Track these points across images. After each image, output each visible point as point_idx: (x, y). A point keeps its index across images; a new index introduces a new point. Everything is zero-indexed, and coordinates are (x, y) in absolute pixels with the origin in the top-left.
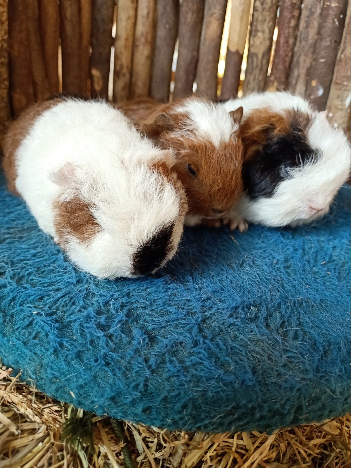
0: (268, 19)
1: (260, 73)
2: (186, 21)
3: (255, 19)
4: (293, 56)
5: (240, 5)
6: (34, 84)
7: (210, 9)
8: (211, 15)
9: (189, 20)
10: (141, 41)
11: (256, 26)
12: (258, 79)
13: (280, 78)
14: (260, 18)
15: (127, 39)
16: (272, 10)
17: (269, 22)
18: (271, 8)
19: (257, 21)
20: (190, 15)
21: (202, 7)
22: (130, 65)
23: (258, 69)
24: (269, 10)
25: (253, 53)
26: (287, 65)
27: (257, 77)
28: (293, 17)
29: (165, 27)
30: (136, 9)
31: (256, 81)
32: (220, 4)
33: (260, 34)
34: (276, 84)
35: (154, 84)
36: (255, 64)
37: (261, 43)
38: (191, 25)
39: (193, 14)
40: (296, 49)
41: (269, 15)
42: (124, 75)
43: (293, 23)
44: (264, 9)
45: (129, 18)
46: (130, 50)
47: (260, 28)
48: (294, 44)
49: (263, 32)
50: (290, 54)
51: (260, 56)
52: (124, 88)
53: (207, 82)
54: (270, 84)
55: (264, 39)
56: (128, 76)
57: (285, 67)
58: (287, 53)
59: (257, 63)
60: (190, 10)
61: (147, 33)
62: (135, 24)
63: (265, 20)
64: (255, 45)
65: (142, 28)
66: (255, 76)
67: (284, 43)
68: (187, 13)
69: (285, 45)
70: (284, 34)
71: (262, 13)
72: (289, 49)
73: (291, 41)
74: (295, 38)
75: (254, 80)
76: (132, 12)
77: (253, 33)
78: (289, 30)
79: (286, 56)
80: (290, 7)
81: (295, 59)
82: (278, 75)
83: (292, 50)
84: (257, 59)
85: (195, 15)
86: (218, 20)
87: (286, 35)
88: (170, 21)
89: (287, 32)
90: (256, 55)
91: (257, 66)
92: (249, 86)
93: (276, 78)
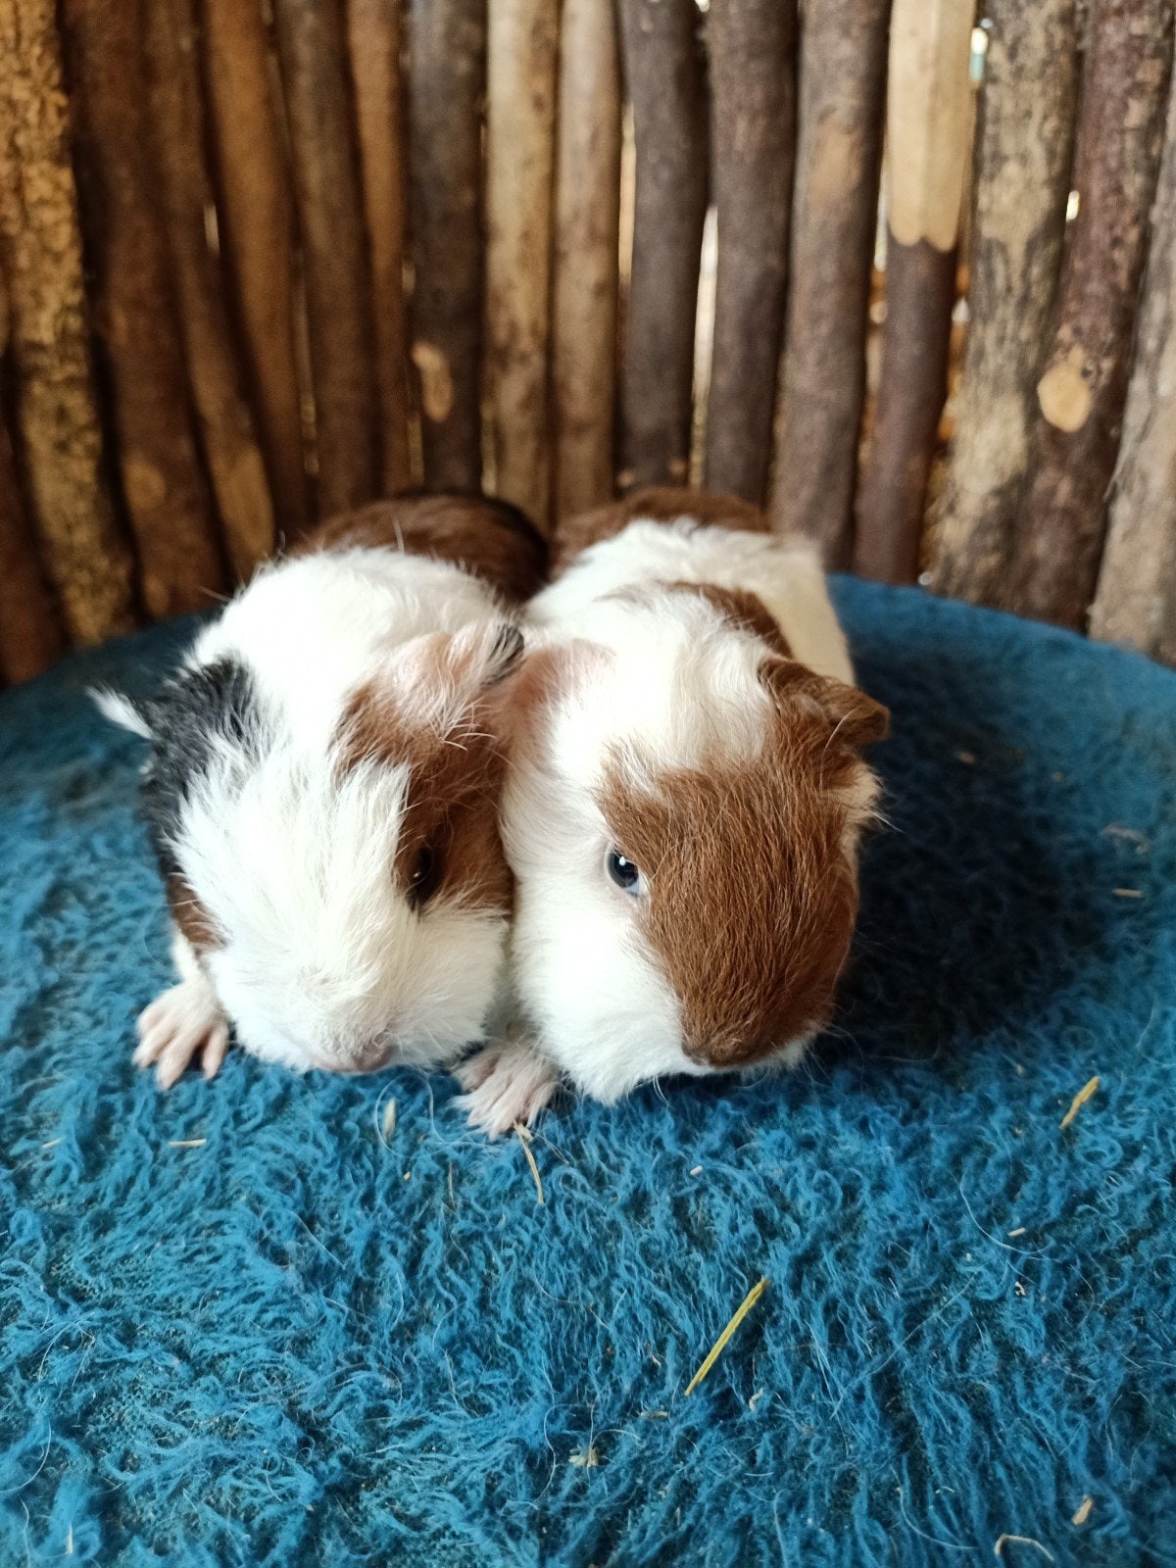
0: (1039, 107)
1: (1020, 315)
2: (730, 147)
3: (990, 112)
4: (1145, 241)
5: (923, 67)
6: (196, 426)
7: (816, 96)
8: (823, 118)
9: (740, 142)
10: (575, 237)
11: (996, 139)
12: (1015, 338)
13: (1094, 330)
14: (1008, 108)
15: (526, 236)
16: (1050, 71)
17: (1045, 118)
18: (1046, 63)
19: (997, 120)
20: (742, 126)
21: (788, 92)
22: (542, 324)
23: (1013, 301)
24: (1042, 73)
25: (990, 242)
26: (1122, 278)
27: (1009, 331)
28: (1137, 89)
29: (656, 179)
30: (554, 130)
31: (1008, 346)
32: (850, 73)
33: (1011, 169)
34: (1078, 355)
35: (632, 382)
36: (1000, 282)
37: (1017, 202)
38: (749, 159)
39: (753, 120)
40: (1156, 214)
41: (1044, 93)
42: (524, 359)
43: (1137, 113)
44: (1019, 73)
45: (528, 163)
46: (542, 270)
47: (1008, 146)
48: (1150, 196)
49: (1024, 159)
50: (1133, 235)
51: (1017, 251)
52: (526, 404)
53: (821, 361)
54: (1058, 355)
55: (1028, 185)
56: (537, 361)
57: (1114, 288)
58: (1118, 231)
59: (1008, 278)
60: (740, 108)
61: (593, 207)
62: (552, 180)
63: (1028, 114)
64: (996, 209)
65: (577, 191)
66: (1005, 328)
67: (1104, 196)
68: (732, 122)
69: (1112, 200)
70: (1104, 159)
71: (1014, 89)
72: (1127, 216)
73: (1133, 184)
74: (1153, 171)
75: (1001, 340)
76: (537, 142)
77: (987, 167)
78: (1123, 141)
79: (1116, 242)
80: (1121, 54)
81: (1155, 254)
82: (1086, 322)
83: (1142, 219)
84: (1007, 262)
85: (762, 122)
86: (849, 132)
87: (1113, 163)
88: (674, 155)
89: (1115, 148)
90: (1003, 248)
91: (1009, 289)
92: (982, 366)
93: (1077, 331)
